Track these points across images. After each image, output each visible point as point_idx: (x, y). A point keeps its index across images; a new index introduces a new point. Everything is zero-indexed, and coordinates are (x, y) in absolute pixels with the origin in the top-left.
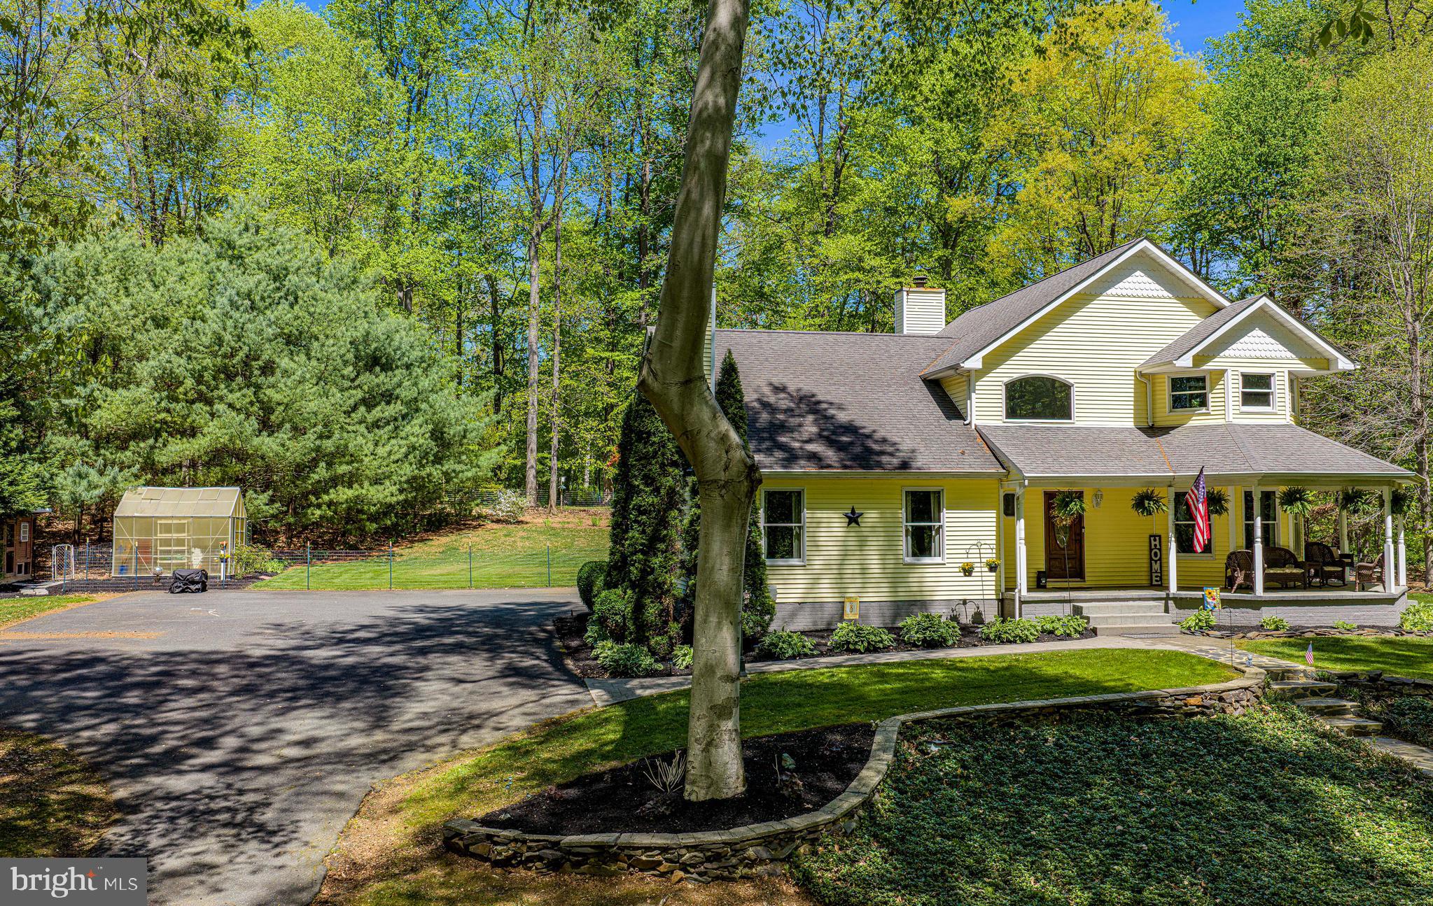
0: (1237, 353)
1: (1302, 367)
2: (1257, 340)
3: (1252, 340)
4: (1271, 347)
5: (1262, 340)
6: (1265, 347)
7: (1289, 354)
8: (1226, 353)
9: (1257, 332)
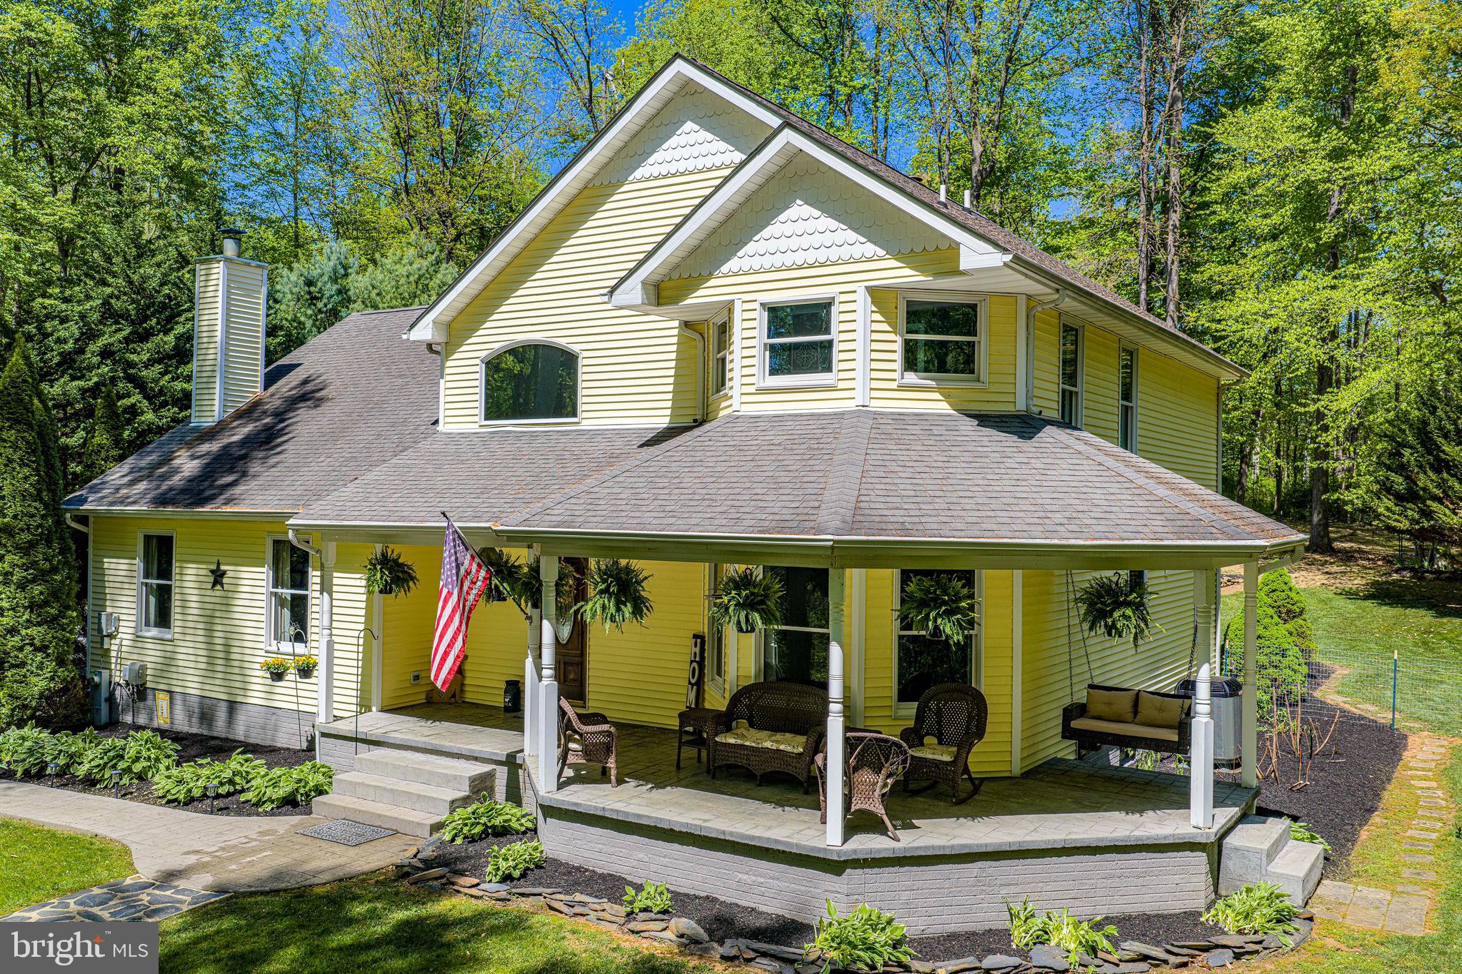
0: (756, 263)
1: (901, 274)
2: (800, 227)
3: (788, 229)
4: (828, 239)
5: (811, 226)
6: (817, 240)
7: (870, 249)
8: (733, 264)
9: (799, 209)
